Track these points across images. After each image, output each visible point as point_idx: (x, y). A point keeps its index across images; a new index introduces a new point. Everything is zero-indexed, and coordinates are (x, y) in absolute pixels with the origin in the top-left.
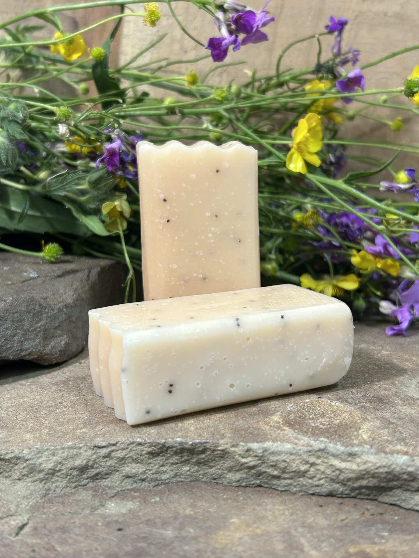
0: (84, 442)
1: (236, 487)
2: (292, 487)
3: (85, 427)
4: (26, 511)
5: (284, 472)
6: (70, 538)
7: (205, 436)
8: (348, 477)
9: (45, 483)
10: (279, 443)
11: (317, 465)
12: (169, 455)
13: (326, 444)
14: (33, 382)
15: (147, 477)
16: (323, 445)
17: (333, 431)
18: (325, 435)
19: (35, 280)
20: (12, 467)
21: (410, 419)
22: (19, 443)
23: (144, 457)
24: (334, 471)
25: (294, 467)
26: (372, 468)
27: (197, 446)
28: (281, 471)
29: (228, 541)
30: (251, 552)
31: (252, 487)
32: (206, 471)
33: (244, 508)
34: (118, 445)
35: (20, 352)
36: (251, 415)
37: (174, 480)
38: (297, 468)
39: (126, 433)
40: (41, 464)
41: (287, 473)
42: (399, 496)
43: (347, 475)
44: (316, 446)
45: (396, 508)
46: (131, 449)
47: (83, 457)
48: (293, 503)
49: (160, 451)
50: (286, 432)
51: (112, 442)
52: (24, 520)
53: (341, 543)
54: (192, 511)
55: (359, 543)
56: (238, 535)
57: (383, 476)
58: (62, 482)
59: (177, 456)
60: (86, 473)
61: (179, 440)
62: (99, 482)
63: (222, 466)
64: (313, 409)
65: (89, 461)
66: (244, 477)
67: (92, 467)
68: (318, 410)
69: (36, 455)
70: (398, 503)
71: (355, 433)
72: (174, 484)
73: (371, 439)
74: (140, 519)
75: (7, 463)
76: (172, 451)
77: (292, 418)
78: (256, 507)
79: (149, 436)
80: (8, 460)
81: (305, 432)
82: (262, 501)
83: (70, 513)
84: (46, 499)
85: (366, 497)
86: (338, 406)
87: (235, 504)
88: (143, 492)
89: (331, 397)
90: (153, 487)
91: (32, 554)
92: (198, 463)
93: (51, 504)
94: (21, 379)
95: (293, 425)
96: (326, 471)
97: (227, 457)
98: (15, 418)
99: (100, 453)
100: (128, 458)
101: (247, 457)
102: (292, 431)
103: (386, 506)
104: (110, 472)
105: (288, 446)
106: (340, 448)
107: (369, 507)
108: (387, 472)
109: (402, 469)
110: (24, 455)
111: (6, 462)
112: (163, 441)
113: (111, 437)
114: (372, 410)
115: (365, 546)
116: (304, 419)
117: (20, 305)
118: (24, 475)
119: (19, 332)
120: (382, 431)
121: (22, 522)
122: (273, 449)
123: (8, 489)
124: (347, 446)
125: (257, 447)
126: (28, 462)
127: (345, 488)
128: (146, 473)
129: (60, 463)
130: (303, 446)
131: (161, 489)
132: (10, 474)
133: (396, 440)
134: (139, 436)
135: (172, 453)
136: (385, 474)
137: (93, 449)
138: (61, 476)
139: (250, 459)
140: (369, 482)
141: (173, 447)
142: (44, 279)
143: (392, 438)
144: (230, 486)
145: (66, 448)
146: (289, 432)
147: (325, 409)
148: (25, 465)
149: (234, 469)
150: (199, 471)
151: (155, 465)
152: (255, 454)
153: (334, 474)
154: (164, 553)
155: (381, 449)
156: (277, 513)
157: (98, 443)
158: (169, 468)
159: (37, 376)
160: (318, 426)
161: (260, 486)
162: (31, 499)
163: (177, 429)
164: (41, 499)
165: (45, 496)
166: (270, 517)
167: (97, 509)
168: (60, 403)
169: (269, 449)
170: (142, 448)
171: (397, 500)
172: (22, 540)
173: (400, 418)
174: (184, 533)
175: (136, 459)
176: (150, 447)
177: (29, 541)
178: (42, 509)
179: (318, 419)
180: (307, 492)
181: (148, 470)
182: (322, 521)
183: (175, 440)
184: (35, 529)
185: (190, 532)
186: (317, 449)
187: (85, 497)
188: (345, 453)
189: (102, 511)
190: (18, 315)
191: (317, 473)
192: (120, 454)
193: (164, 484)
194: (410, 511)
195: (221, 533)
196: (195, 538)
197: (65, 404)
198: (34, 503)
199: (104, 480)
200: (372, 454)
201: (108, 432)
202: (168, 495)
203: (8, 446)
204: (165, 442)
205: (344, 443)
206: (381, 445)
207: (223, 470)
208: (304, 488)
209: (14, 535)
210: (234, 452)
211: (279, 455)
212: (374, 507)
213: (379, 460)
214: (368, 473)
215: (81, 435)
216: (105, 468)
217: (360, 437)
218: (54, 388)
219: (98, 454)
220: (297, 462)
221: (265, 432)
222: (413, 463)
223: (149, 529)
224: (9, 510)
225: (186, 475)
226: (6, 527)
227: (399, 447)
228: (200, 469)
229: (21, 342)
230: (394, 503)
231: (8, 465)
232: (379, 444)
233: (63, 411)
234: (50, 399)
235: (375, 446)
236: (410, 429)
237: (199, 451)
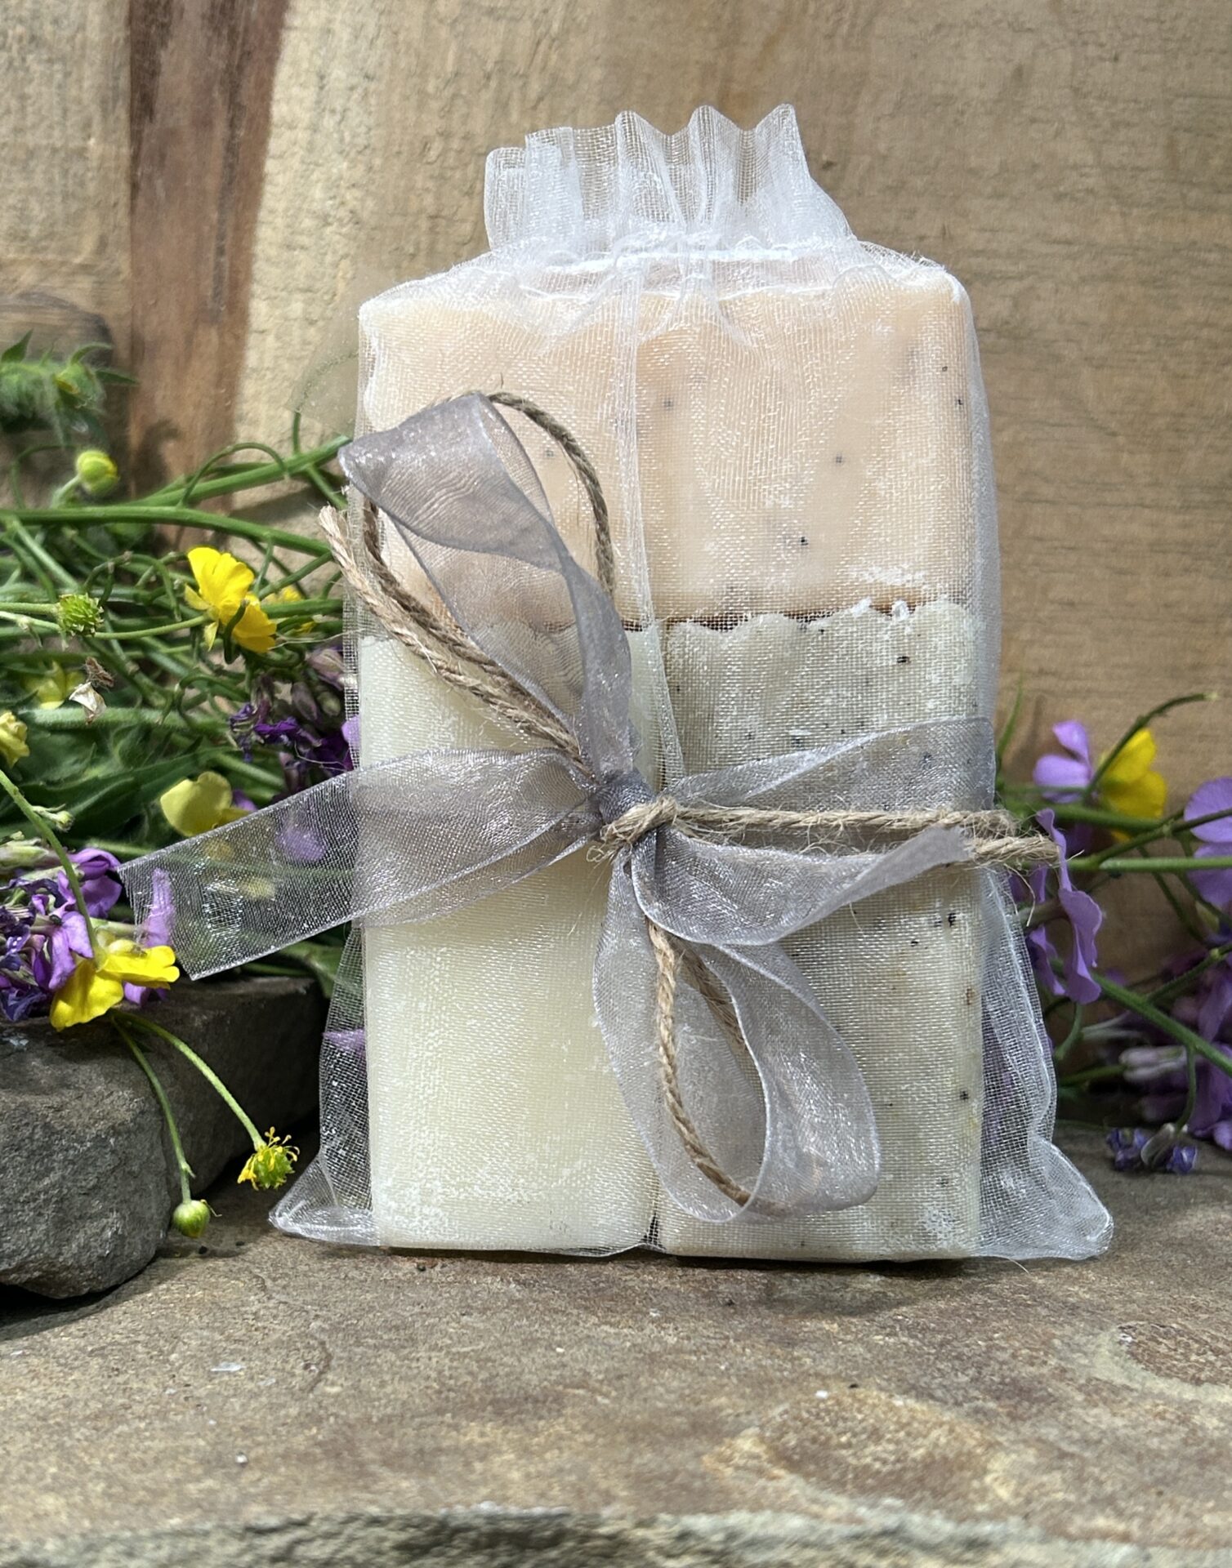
0: (214, 1516)
3: (208, 1473)
7: (556, 1497)
10: (768, 1513)
13: (904, 1515)
16: (893, 1518)
17: (913, 1479)
18: (893, 1490)
21: (1114, 1444)
22: (27, 1522)
23: (385, 1558)
27: (538, 1526)
34: (314, 1524)
36: (672, 1435)
39: (331, 1490)
44: (874, 1521)
46: (350, 1536)
47: (216, 1560)
49: (431, 1538)
50: (783, 1483)
51: (297, 1517)
59: (478, 1554)
61: (486, 1507)
64: (845, 1420)
68: (860, 1422)
69: (81, 1554)
71: (976, 1484)
73: (1020, 1500)
76: (465, 1539)
77: (793, 1443)
79: (399, 1499)
81: (835, 1482)
86: (911, 1410)
89: (884, 1384)
95: (800, 1461)
97: (622, 1556)
99: (261, 1546)
101: (679, 1556)
102: (800, 1482)
105: (794, 1523)
106: (940, 1526)
110: (48, 1556)
112: (443, 1511)
113: (291, 1501)
114: (1006, 1420)
116: (826, 1444)
120: (1045, 1478)
122: (754, 1531)
124: (960, 1521)
125: (708, 1527)
130: (838, 1520)
133: (1089, 1502)
134: (369, 1496)
135: (465, 1546)
137: (242, 1538)
139: (687, 1560)
141: (467, 1529)
143: (1078, 1497)
145: (167, 1534)
146: (793, 1482)
147: (877, 1419)
152: (702, 1546)
155: (1055, 1525)
157: (256, 1519)
159: (39, 1331)
160: (867, 1467)
163: (473, 1477)
168: (126, 1407)
169: (742, 1533)
170: (379, 1531)
173: (1086, 1442)
176: (403, 1529)
179: (865, 1447)
183: (474, 1507)
186: (877, 1530)
188: (957, 1540)
192: (318, 1550)
197: (138, 1409)
200: (1031, 1541)
201: (279, 1489)
204: (446, 1517)
205: (950, 1511)
206: (1052, 1516)
210: (645, 1541)
211: (770, 1547)
213: (1054, 1557)
215: (202, 1496)
217: (991, 1497)
218: (95, 1363)
219: (258, 1552)
221: (723, 1483)
227: (1101, 1522)
232: (1047, 1514)
233: (138, 1431)
234: (93, 1397)
235: (1036, 1520)
236: (1120, 1472)
237: (542, 1539)
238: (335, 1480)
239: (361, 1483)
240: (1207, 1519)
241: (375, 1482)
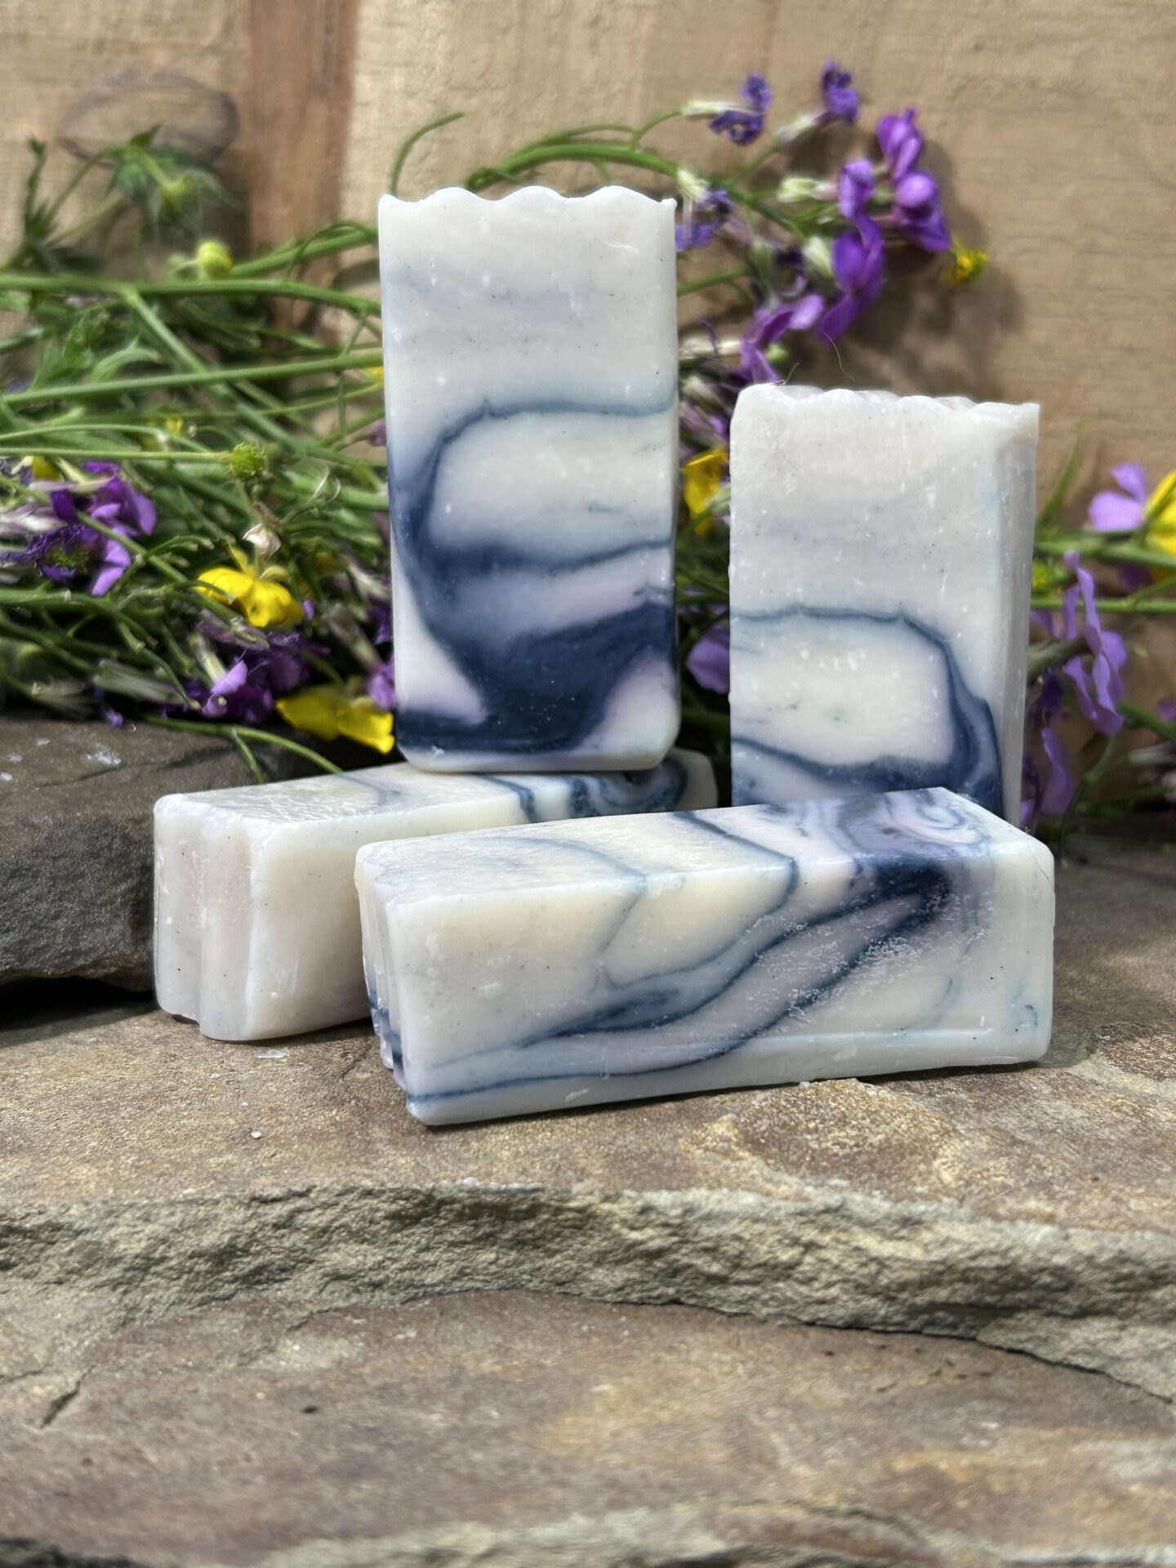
0: (226, 1188)
1: (616, 1303)
2: (757, 1305)
3: (229, 1149)
4: (73, 1362)
5: (736, 1266)
6: (183, 1430)
7: (535, 1174)
8: (901, 1280)
9: (125, 1293)
10: (725, 1190)
11: (821, 1247)
12: (443, 1222)
13: (846, 1194)
14: (105, 1036)
15: (387, 1277)
16: (837, 1197)
17: (865, 1162)
18: (844, 1172)
19: (114, 773)
20: (42, 1250)
21: (1067, 1133)
22: (58, 1189)
23: (378, 1227)
24: (864, 1265)
25: (762, 1252)
26: (962, 1256)
27: (516, 1199)
28: (728, 1264)
29: (587, 1441)
30: (644, 1467)
31: (655, 1305)
32: (540, 1264)
33: (631, 1357)
34: (312, 1195)
35: (72, 959)
36: (658, 1120)
37: (457, 1285)
38: (771, 1255)
39: (334, 1166)
40: (113, 1243)
41: (744, 1268)
42: (1031, 1330)
43: (897, 1274)
44: (819, 1199)
45: (1022, 1360)
46: (345, 1207)
47: (223, 1226)
48: (758, 1346)
49: (419, 1210)
51: (297, 1188)
52: (68, 1384)
53: (875, 1448)
54: (498, 1363)
55: (921, 1448)
56: (611, 1425)
57: (989, 1277)
58: (168, 1289)
59: (463, 1225)
60: (231, 1267)
61: (469, 1182)
62: (263, 1290)
63: (579, 1250)
64: (818, 1107)
65: (238, 1237)
66: (634, 1279)
67: (246, 1252)
68: (832, 1110)
69: (102, 1219)
70: (1029, 1347)
71: (922, 1167)
72: (457, 1296)
73: (962, 1182)
74: (364, 1382)
75: (28, 1241)
76: (451, 1211)
77: (764, 1128)
78: (663, 1354)
79: (394, 1173)
80: (31, 1231)
81: (792, 1163)
82: (680, 1338)
83: (185, 1367)
84: (127, 1331)
85: (946, 1332)
86: (882, 1100)
87: (611, 1347)
88: (376, 1315)
90: (402, 1304)
91: (84, 1471)
92: (518, 1243)
93: (140, 1346)
94: (75, 1029)
95: (764, 1145)
96: (845, 1265)
97: (592, 1228)
98: (52, 1127)
99: (266, 1214)
100: (337, 1228)
101: (642, 1228)
102: (760, 1163)
103: (999, 1354)
104: (292, 1263)
105: (748, 1200)
106: (880, 1205)
107: (953, 1357)
108: (998, 1268)
109: (1039, 1259)
110: (72, 1219)
111: (25, 1237)
112: (430, 1185)
113: (296, 1175)
114: (972, 1110)
115: (937, 1454)
116: (793, 1130)
117: (73, 837)
118: (71, 1272)
119: (70, 906)
120: (992, 1163)
121: (60, 1389)
122: (710, 1207)
123: (29, 1305)
124: (898, 1200)
125: (669, 1202)
126: (80, 1238)
127: (891, 1309)
128: (384, 1268)
129: (164, 1241)
130: (786, 1199)
131: (422, 1309)
132: (36, 1269)
133: (1026, 1186)
134: (367, 1172)
135: (451, 1216)
136: (994, 1273)
137: (248, 1206)
138: (166, 1274)
139: (649, 1232)
140: (955, 1291)
141: (453, 1201)
142: (137, 771)
143: (1017, 1182)
144: (600, 1301)
145: (179, 1202)
146: (753, 1163)
147: (849, 1107)
148: (73, 1244)
149: (611, 1257)
150: (522, 1263)
151: (407, 1248)
152: (663, 1219)
153: (865, 1271)
154: (420, 1469)
155: (987, 1206)
156: (715, 1370)
157: (262, 1190)
158: (445, 1256)
159: (115, 1020)
160: (827, 1149)
161: (676, 1302)
162: (87, 1333)
163: (466, 1155)
164: (113, 1332)
165: (124, 1325)
166: (697, 1382)
167: (256, 1358)
168: (172, 1089)
169: (699, 1208)
170: (373, 1202)
171: (1027, 1340)
172: (60, 1434)
173: (1041, 1131)
174: (473, 1420)
175: (358, 1232)
176: (393, 1202)
177: (77, 1436)
178: (114, 1358)
179: (830, 1132)
180: (795, 1318)
181: (389, 1259)
182: (830, 1392)
183: (458, 1182)
184: (95, 1407)
185: (490, 1418)
186: (821, 1208)
187: (225, 1328)
188: (893, 1218)
189: (269, 1362)
190: (68, 864)
191: (822, 1270)
192: (317, 1219)
193: (431, 1295)
194: (1059, 1369)
195: (569, 1420)
196: (502, 1434)
197: (183, 1091)
198: (95, 1342)
199: (276, 1286)
200: (961, 1220)
201: (289, 1163)
202: (439, 1324)
203: (33, 1197)
204: (433, 1189)
205: (890, 1192)
206: (987, 1198)
207: (580, 1260)
208: (788, 1307)
209: (39, 1421)
210: (610, 1214)
211: (724, 1222)
212: (966, 1356)
213: (980, 1236)
214: (951, 1269)
215: (219, 1169)
216: (278, 1253)
217: (933, 1178)
218: (156, 1051)
219: (262, 1220)
220: (770, 1240)
221: (692, 1163)
222: (1066, 1244)
223: (387, 1409)
224: (31, 1359)
225: (488, 1274)
226: (20, 1400)
227: (1032, 1204)
228: (522, 1258)
229: (74, 933)
230: (1019, 1346)
231: (31, 1245)
232: (982, 1196)
233: (178, 1109)
234: (146, 1080)
235: (971, 1201)
236: (1064, 1159)
237: (520, 1211)
238: (340, 1156)
239: (363, 1159)
240: (1133, 1204)
241: (375, 1160)
